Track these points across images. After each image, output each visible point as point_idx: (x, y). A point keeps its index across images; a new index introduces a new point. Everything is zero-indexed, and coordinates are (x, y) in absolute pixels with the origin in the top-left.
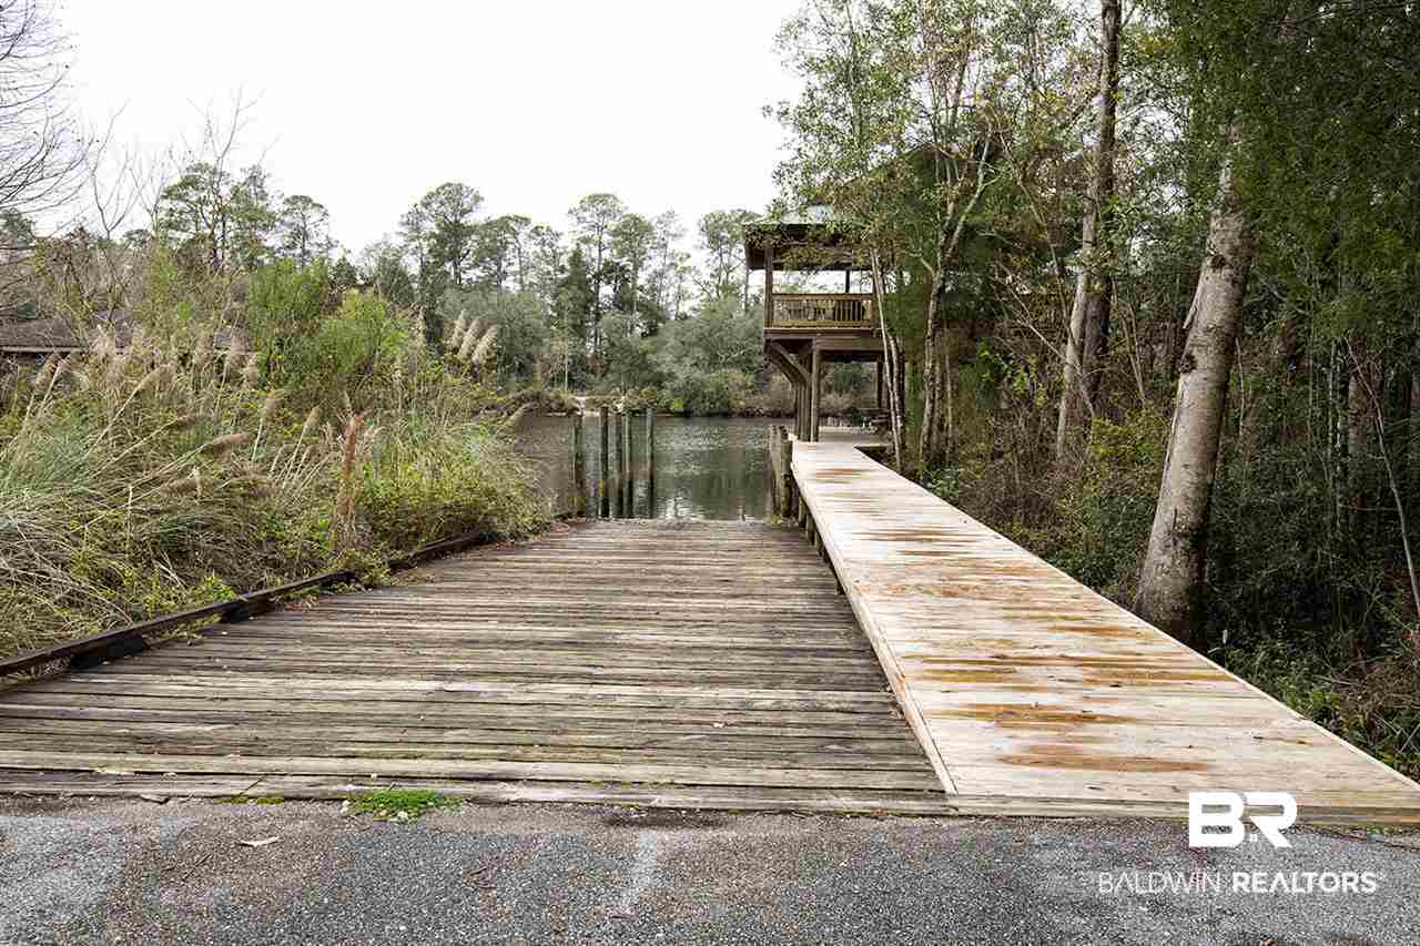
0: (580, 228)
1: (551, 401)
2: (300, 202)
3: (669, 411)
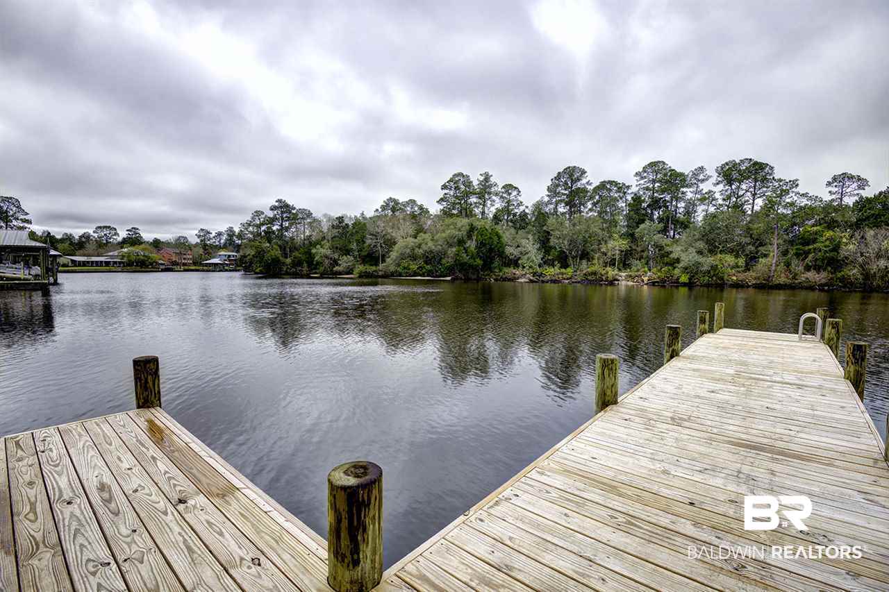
0: (642, 182)
1: (602, 275)
2: (509, 188)
3: (678, 283)
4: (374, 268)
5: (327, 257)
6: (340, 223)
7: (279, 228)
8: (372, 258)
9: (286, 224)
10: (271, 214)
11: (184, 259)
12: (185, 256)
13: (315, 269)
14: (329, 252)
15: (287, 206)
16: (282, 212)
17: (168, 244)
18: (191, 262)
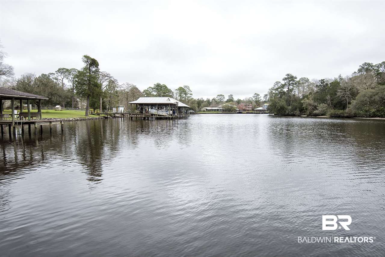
4: (341, 111)
5: (310, 105)
6: (322, 83)
7: (288, 89)
8: (341, 105)
9: (291, 87)
10: (283, 83)
11: (249, 108)
12: (249, 107)
13: (305, 112)
14: (312, 102)
15: (292, 77)
16: (290, 81)
17: (243, 102)
18: (251, 109)
